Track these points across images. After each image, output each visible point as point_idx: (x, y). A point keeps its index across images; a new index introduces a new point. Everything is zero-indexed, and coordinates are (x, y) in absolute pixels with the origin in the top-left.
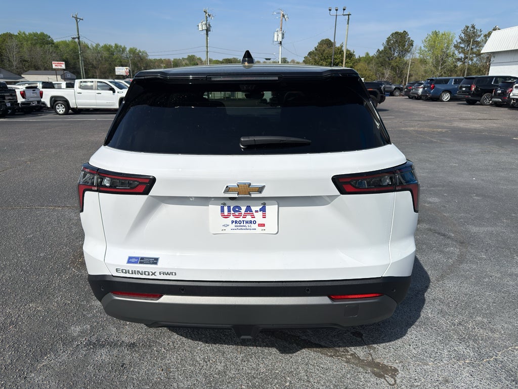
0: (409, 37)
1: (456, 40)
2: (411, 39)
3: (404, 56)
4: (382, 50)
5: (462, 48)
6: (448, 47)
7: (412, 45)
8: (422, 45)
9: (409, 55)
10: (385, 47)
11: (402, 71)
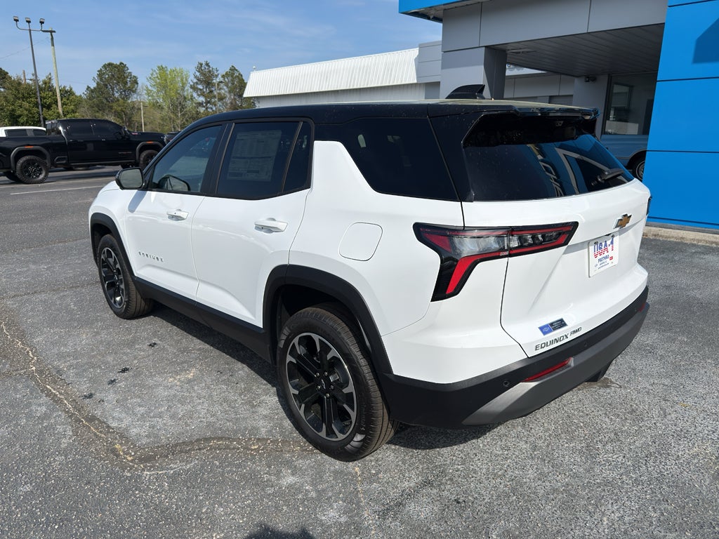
0: (129, 71)
1: (192, 80)
2: (133, 74)
3: (127, 97)
4: (95, 88)
5: (200, 89)
6: (183, 89)
7: (137, 83)
8: (148, 84)
9: (135, 96)
10: (98, 84)
11: (130, 118)
